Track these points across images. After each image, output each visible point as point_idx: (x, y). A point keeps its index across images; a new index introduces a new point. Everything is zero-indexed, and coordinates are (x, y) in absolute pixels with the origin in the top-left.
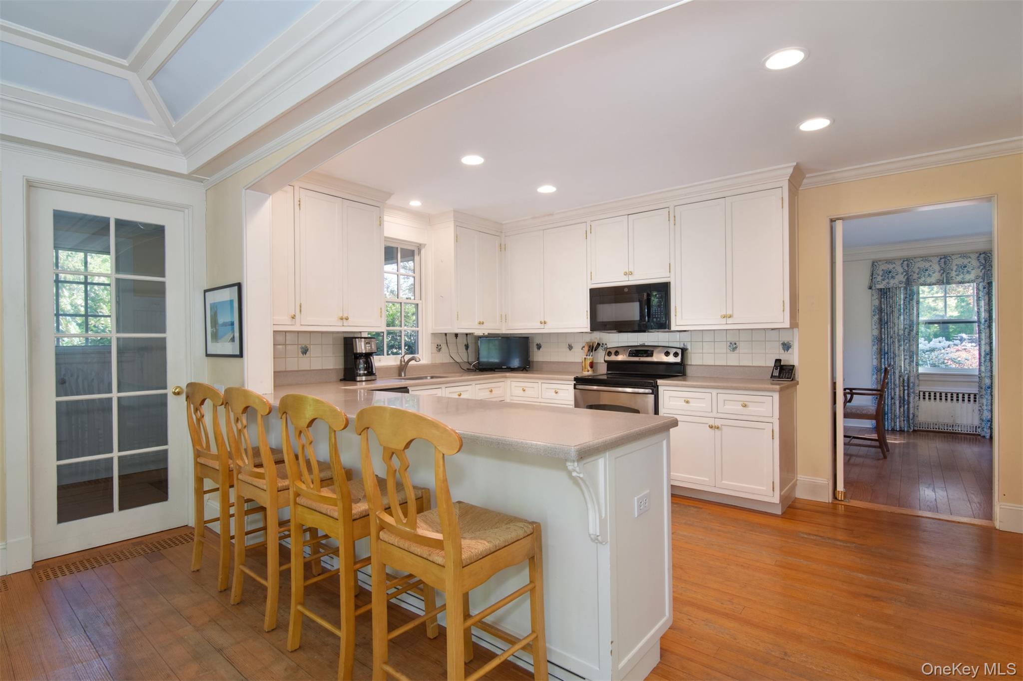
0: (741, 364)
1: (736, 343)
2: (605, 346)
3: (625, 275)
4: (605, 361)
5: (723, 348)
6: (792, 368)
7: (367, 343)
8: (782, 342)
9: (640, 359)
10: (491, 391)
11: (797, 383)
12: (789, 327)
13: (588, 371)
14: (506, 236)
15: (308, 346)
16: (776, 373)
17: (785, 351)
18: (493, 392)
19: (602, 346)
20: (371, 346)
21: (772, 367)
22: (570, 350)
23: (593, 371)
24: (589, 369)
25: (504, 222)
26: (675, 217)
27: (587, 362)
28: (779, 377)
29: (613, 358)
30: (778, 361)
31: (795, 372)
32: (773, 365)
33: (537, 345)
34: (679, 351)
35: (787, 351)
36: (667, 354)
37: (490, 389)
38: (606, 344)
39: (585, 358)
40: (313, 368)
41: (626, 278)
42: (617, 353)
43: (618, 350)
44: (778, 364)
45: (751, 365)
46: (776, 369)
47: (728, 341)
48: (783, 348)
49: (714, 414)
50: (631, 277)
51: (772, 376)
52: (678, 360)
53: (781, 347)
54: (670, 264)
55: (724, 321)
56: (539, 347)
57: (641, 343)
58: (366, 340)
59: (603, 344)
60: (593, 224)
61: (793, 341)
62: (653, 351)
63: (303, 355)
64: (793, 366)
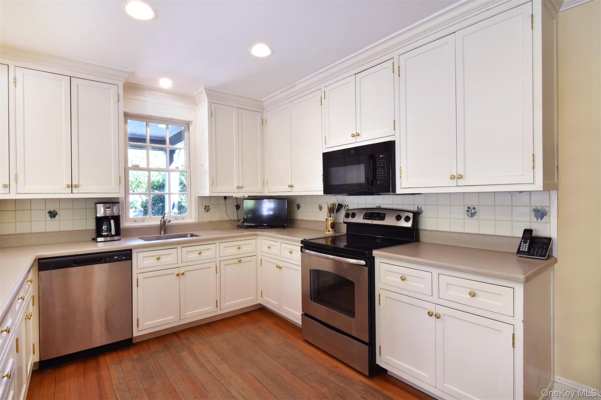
0: (481, 232)
1: (475, 207)
2: (347, 208)
3: (352, 137)
4: (343, 222)
5: (461, 213)
6: (547, 241)
7: (107, 208)
8: (533, 208)
9: (372, 222)
10: (239, 248)
11: (556, 261)
12: (542, 189)
13: (329, 231)
14: (266, 112)
15: (58, 211)
16: (525, 248)
17: (538, 219)
18: (242, 249)
19: (345, 208)
20: (112, 210)
21: (519, 238)
22: (321, 210)
23: (335, 231)
24: (330, 229)
25: (263, 100)
26: (399, 67)
27: (328, 223)
28: (528, 253)
29: (351, 220)
30: (528, 232)
31: (552, 246)
32: (521, 236)
33: (297, 205)
34: (411, 215)
35: (541, 219)
36: (398, 218)
37: (238, 247)
38: (348, 206)
39: (327, 219)
40: (61, 230)
41: (353, 140)
42: (353, 215)
43: (355, 212)
44: (528, 236)
45: (493, 234)
46: (525, 242)
47: (466, 205)
48: (535, 215)
49: (435, 299)
50: (358, 139)
51: (519, 252)
52: (409, 224)
53: (533, 214)
54: (394, 120)
55: (454, 182)
56: (299, 207)
57: (377, 205)
58: (105, 205)
59: (345, 206)
60: (327, 89)
61: (549, 207)
62: (385, 214)
63: (52, 218)
64: (550, 239)
